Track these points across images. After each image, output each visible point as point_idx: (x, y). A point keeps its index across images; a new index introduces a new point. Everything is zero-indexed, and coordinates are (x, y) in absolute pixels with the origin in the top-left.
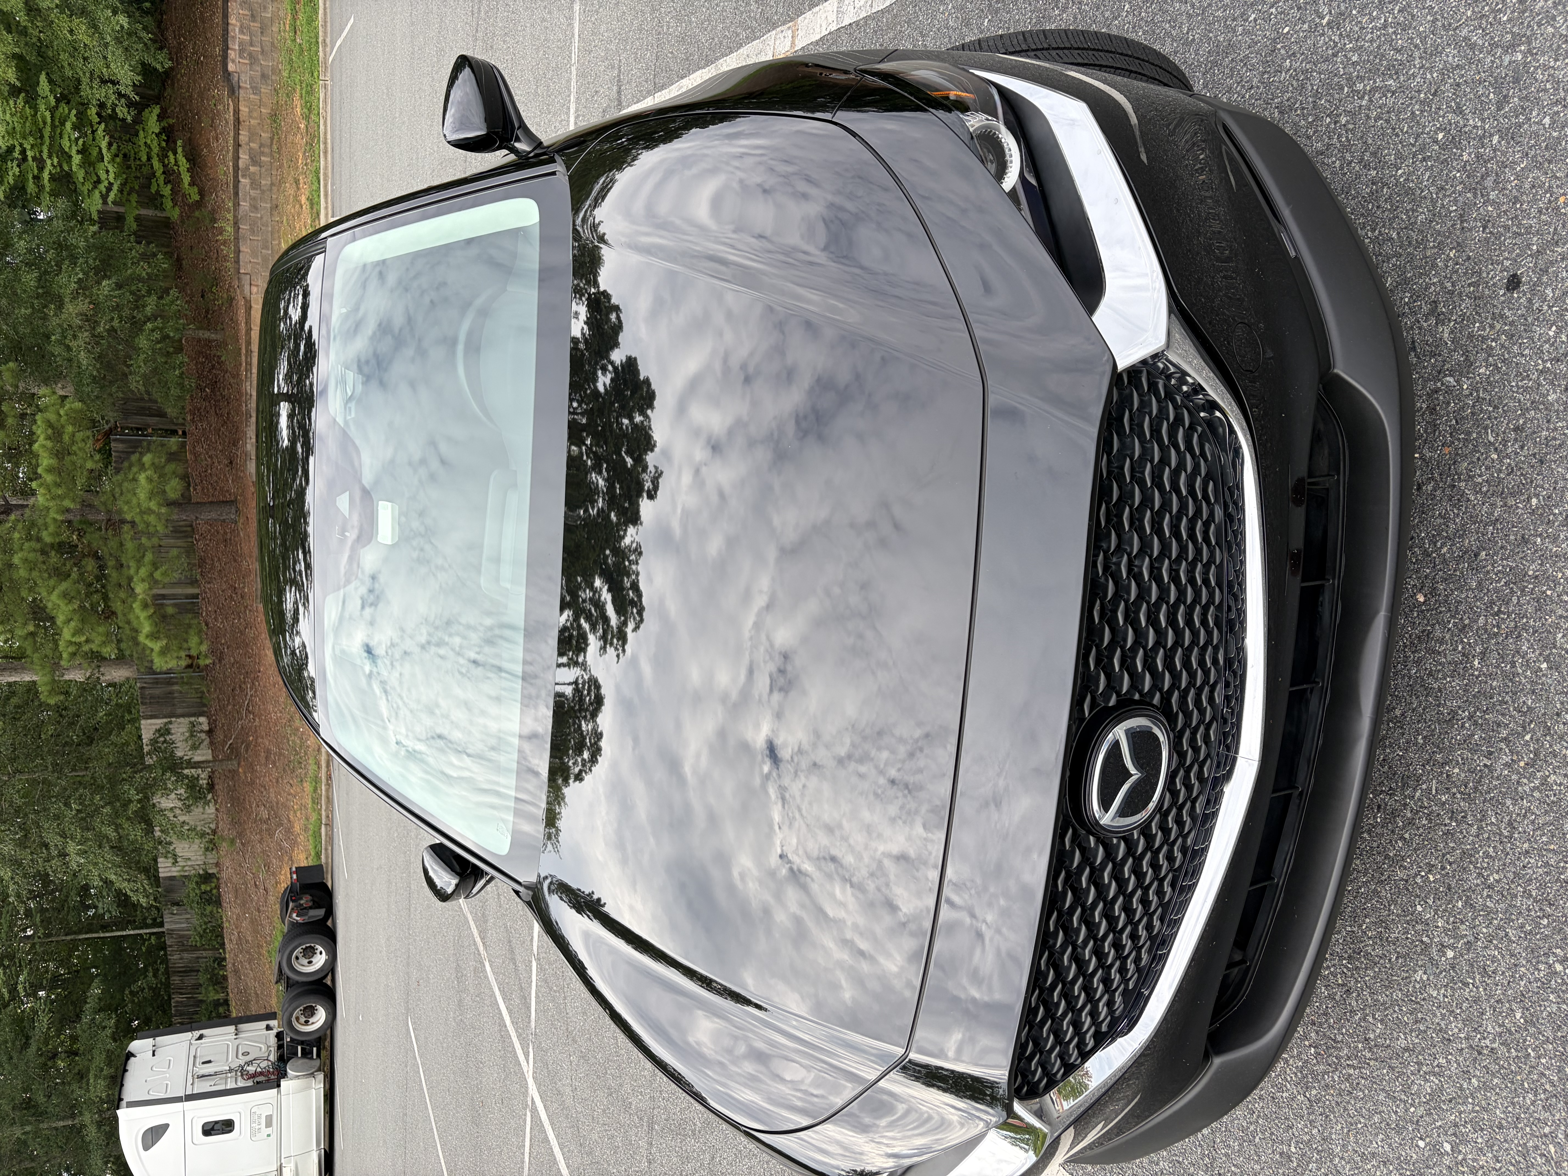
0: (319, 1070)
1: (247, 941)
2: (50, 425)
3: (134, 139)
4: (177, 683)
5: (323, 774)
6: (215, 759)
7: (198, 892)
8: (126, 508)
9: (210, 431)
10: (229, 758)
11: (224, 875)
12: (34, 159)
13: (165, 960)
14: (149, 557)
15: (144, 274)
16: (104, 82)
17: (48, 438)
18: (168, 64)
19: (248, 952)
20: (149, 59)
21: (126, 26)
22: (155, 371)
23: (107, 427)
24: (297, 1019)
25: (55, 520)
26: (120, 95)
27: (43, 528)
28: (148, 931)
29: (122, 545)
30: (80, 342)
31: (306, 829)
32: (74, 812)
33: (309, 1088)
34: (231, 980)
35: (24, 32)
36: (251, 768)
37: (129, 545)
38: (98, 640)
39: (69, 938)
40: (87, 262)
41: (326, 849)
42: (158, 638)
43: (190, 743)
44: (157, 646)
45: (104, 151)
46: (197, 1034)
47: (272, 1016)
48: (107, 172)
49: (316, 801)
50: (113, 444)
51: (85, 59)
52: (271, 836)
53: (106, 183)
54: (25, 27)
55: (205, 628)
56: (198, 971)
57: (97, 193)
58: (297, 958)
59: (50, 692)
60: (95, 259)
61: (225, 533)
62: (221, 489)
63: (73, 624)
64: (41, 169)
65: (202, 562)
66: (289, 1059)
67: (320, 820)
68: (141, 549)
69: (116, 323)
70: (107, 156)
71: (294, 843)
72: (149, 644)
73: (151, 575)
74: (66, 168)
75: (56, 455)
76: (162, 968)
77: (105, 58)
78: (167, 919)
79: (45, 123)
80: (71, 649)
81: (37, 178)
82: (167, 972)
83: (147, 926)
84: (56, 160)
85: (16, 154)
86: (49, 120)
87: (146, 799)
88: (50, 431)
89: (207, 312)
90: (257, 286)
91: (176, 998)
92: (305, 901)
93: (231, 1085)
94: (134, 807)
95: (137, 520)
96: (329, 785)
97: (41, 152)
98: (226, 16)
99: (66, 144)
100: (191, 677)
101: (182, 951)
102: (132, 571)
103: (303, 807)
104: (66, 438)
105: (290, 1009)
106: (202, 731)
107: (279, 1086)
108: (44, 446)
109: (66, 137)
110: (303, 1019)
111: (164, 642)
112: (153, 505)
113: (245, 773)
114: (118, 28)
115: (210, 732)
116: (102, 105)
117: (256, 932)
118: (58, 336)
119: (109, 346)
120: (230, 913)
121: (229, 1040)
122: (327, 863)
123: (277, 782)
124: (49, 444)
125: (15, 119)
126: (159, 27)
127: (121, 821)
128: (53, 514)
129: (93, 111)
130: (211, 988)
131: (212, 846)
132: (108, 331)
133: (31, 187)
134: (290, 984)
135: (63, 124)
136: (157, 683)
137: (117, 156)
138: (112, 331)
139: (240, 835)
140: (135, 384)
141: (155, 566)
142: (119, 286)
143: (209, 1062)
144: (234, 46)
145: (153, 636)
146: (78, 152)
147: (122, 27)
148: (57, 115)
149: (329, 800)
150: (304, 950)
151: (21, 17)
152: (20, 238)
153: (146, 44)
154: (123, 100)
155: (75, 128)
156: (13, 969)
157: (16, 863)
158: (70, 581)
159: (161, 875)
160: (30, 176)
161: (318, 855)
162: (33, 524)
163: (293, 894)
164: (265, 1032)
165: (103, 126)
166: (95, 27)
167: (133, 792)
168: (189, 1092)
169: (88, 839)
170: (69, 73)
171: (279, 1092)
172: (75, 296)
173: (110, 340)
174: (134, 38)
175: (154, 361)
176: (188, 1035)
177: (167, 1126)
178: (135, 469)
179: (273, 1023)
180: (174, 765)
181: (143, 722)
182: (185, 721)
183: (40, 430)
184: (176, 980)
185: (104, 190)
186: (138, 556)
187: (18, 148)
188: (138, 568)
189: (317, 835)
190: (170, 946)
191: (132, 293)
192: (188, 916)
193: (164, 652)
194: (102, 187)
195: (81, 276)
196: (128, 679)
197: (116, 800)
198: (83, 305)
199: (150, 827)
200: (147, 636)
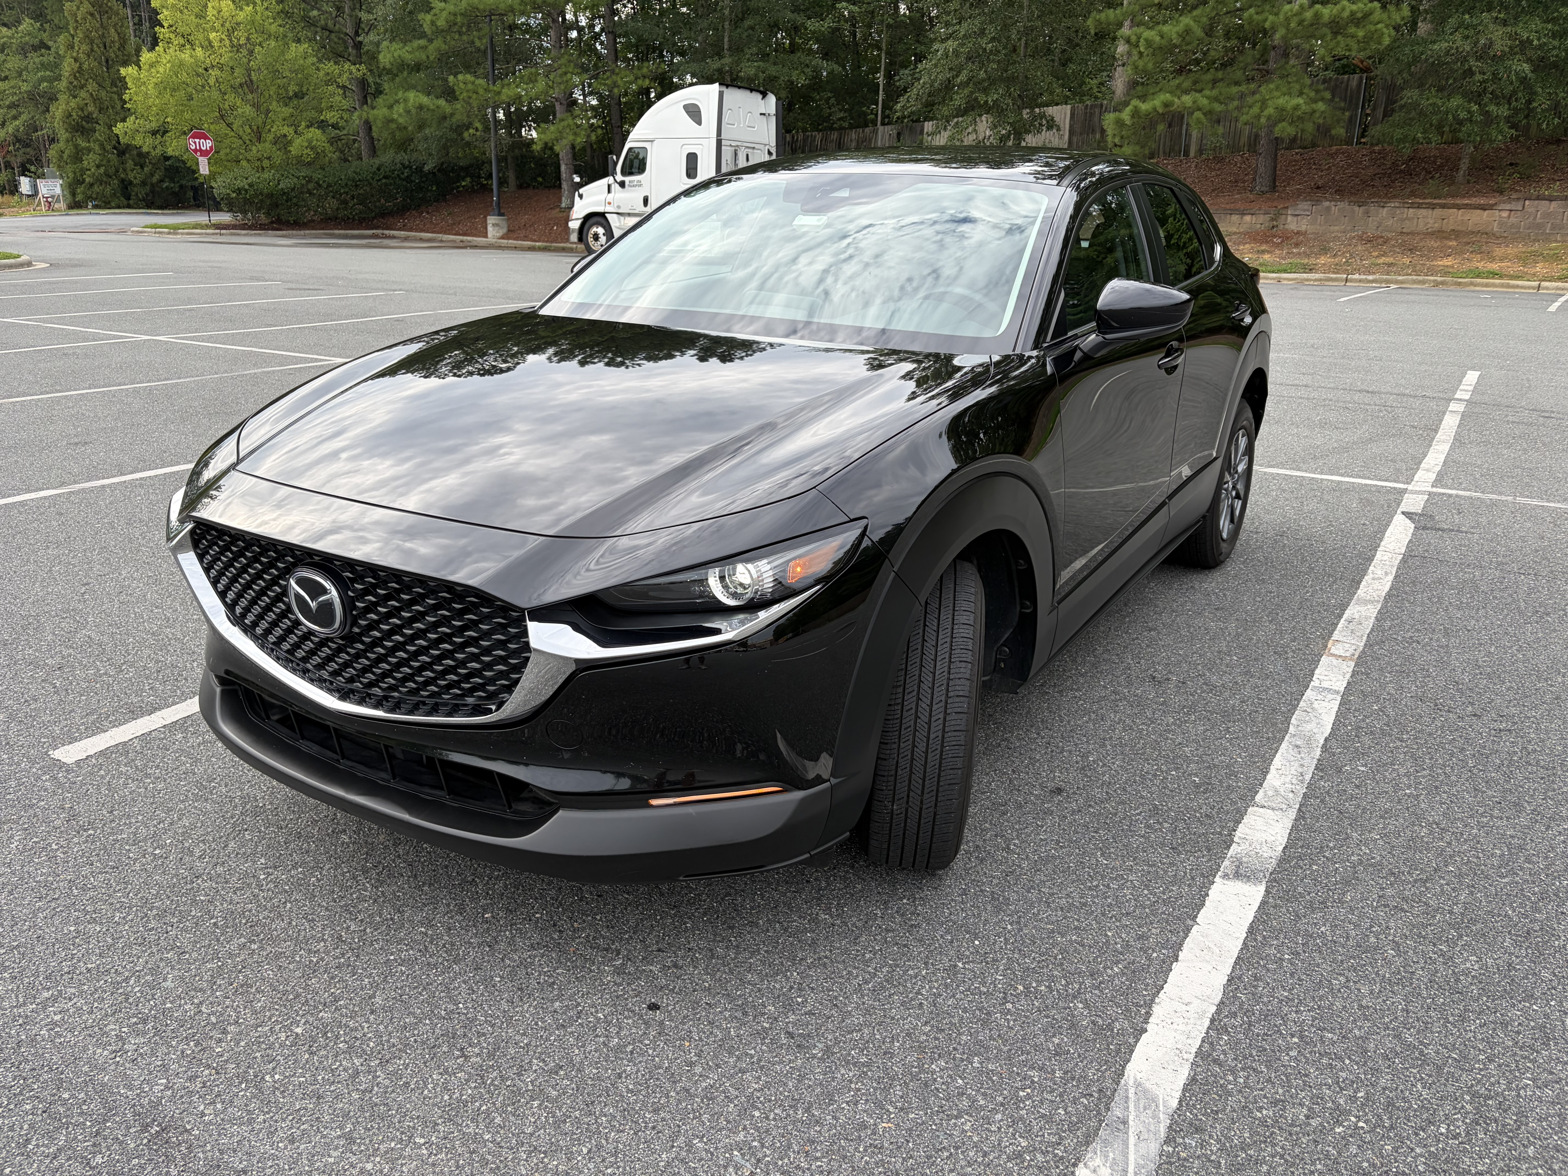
2: (1367, 15)
4: (1102, 136)
8: (1272, 86)
9: (1357, 168)
13: (851, 127)
14: (1218, 107)
15: (1535, 104)
22: (1421, 113)
25: (1266, 20)
27: (1260, 9)
28: (879, 112)
29: (1236, 83)
30: (1459, 43)
32: (984, 46)
37: (1234, 90)
38: (1141, 62)
40: (1554, 48)
42: (1133, 117)
44: (1126, 115)
46: (773, 151)
50: (1357, 76)
59: (1098, 20)
60: (1557, 56)
61: (1244, 182)
62: (1293, 178)
63: (1158, 39)
65: (1220, 160)
68: (1227, 101)
69: (1478, 77)
72: (1129, 109)
73: (1199, 109)
75: (1333, 21)
76: (846, 125)
78: (888, 128)
80: (1134, 39)
82: (842, 128)
83: (883, 111)
87: (987, 109)
88: (1359, 15)
89: (1492, 168)
90: (1509, 217)
91: (819, 136)
94: (982, 99)
95: (1257, 97)
101: (858, 141)
102: (1207, 92)
104: (1352, 30)
108: (1344, 9)
111: (1128, 122)
112: (1270, 111)
118: (1468, 21)
119: (1454, 70)
124: (1346, 14)
127: (971, 86)
128: (1271, 18)
132: (1470, 69)
138: (1470, 72)
140: (1410, 95)
141: (1208, 113)
142: (1523, 80)
145: (1136, 113)
158: (1202, 35)
159: (921, 123)
167: (996, 97)
168: (723, 142)
169: (958, 58)
172: (1513, 37)
173: (1461, 71)
175: (1434, 113)
176: (773, 143)
177: (699, 123)
178: (1312, 94)
180: (1018, 133)
181: (1069, 107)
182: (1065, 144)
183: (1362, 6)
184: (835, 136)
186: (1222, 98)
188: (1208, 98)
190: (864, 132)
191: (1514, 92)
193: (1120, 123)
195: (1535, 42)
196: (1114, 93)
197: (992, 82)
198: (1500, 45)
199: (962, 112)
200: (1136, 107)
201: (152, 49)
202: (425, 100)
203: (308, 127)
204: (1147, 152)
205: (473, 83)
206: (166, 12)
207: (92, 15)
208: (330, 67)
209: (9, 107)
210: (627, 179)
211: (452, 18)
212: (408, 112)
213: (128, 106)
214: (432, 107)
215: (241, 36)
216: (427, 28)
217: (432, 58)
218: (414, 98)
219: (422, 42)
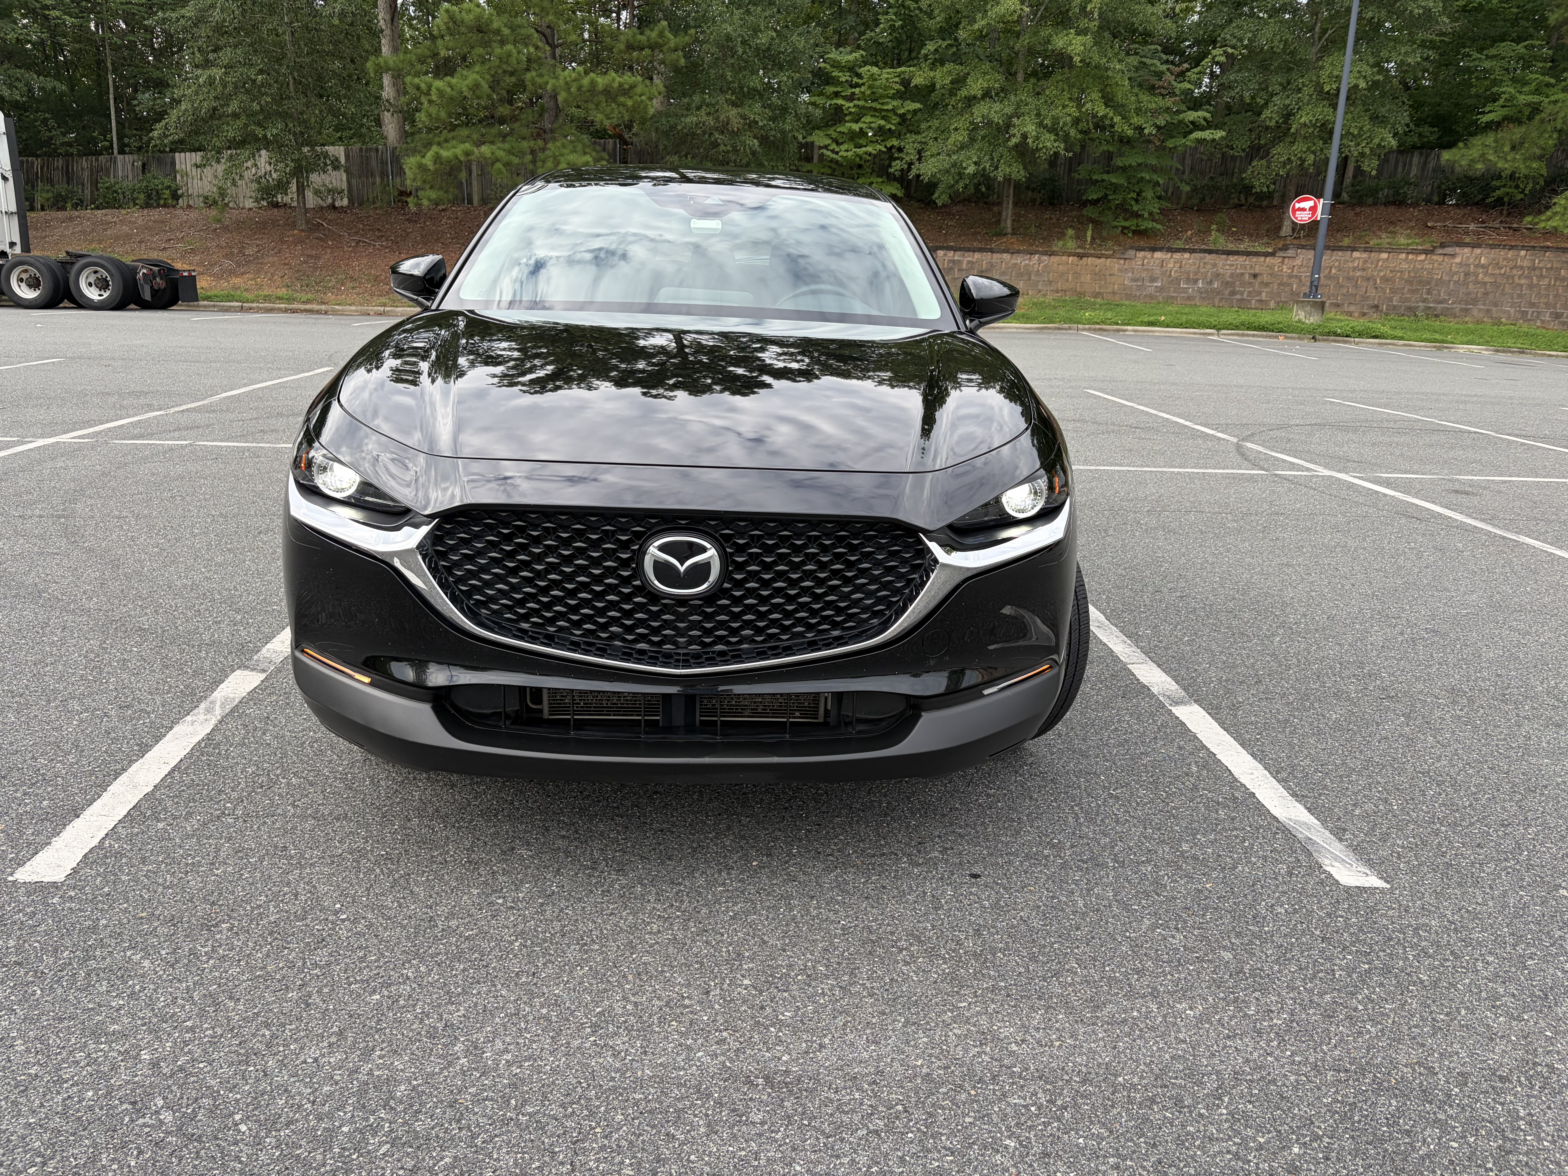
1: (106, 230)
2: (633, 87)
3: (874, 175)
4: (382, 180)
5: (295, 306)
6: (307, 210)
7: (160, 187)
8: (558, 144)
10: (308, 222)
11: (179, 212)
12: (853, 94)
13: (81, 155)
14: (516, 160)
16: (919, 152)
17: (621, 85)
18: (939, 203)
19: (93, 230)
20: (941, 187)
21: (967, 171)
23: (626, 136)
24: (26, 271)
25: (547, 83)
26: (910, 164)
28: (115, 139)
29: (524, 139)
30: (705, 118)
31: (235, 288)
32: (253, 77)
34: (60, 214)
35: (952, 93)
36: (299, 241)
37: (525, 144)
38: (433, 110)
39: (109, 65)
40: (771, 129)
41: (214, 306)
42: (435, 163)
43: (322, 189)
44: (427, 161)
45: (864, 149)
46: (9, 175)
47: (26, 248)
48: (847, 151)
49: (267, 299)
50: (611, 141)
51: (936, 139)
52: (226, 256)
53: (837, 149)
54: (956, 95)
55: (440, 208)
56: (68, 183)
57: (829, 141)
58: (96, 272)
59: (378, 65)
60: (774, 136)
63: (449, 90)
64: (845, 98)
67: (247, 301)
68: (521, 154)
69: (722, 148)
70: (860, 151)
71: (218, 277)
72: (430, 154)
73: (498, 160)
74: (847, 118)
76: (73, 151)
77: (939, 154)
78: (128, 158)
79: (882, 104)
80: (423, 86)
81: (837, 94)
82: (68, 155)
83: (120, 138)
84: (853, 110)
85: (855, 80)
86: (885, 107)
87: (267, 144)
88: (627, 86)
92: (159, 282)
94: (259, 132)
96: (286, 311)
97: (859, 99)
98: (980, 250)
99: (868, 119)
100: (390, 194)
101: (91, 170)
102: (500, 145)
103: (260, 287)
104: (622, 99)
105: (38, 264)
106: (334, 200)
108: (614, 80)
109: (873, 120)
110: (24, 276)
111: (431, 168)
113: (293, 235)
114: (964, 165)
115: (333, 207)
116: (900, 150)
117: (117, 238)
118: (708, 100)
119: (702, 142)
120: (138, 216)
122: (198, 306)
123: (285, 264)
124: (616, 85)
125: (884, 81)
126: (965, 200)
127: (244, 119)
128: (552, 82)
129: (895, 142)
130: (50, 195)
131: (209, 202)
132: (716, 141)
133: (830, 89)
134: (66, 265)
135: (883, 118)
136: (382, 163)
137: (861, 158)
138: (715, 145)
139: (225, 229)
141: (507, 164)
142: (754, 153)
144: (957, 256)
145: (437, 159)
146: (861, 129)
147: (965, 168)
148: (890, 114)
149: (270, 310)
150: (105, 280)
151: (963, 93)
152: (788, 77)
153: (953, 186)
154: (906, 166)
155: (881, 128)
156: (77, 11)
157: (198, 21)
158: (489, 91)
159: (177, 155)
160: (839, 89)
161: (208, 298)
162: (541, 65)
163: (167, 271)
164: (8, 241)
165: (884, 149)
166: (962, 148)
167: (275, 131)
169: (225, 87)
170: (924, 126)
172: (743, 117)
173: (708, 143)
174: (957, 178)
178: (594, 154)
179: (18, 250)
180: (301, 171)
181: (342, 148)
182: (345, 186)
183: (628, 78)
184: (60, 162)
185: (831, 148)
187: (861, 82)
189: (230, 298)
190: (97, 160)
192: (130, 178)
193: (421, 167)
194: (834, 146)
195: (760, 124)
196: (386, 138)
197: (266, 116)
198: (736, 123)
199: (234, 144)
200: (437, 153)
204: (451, 197)
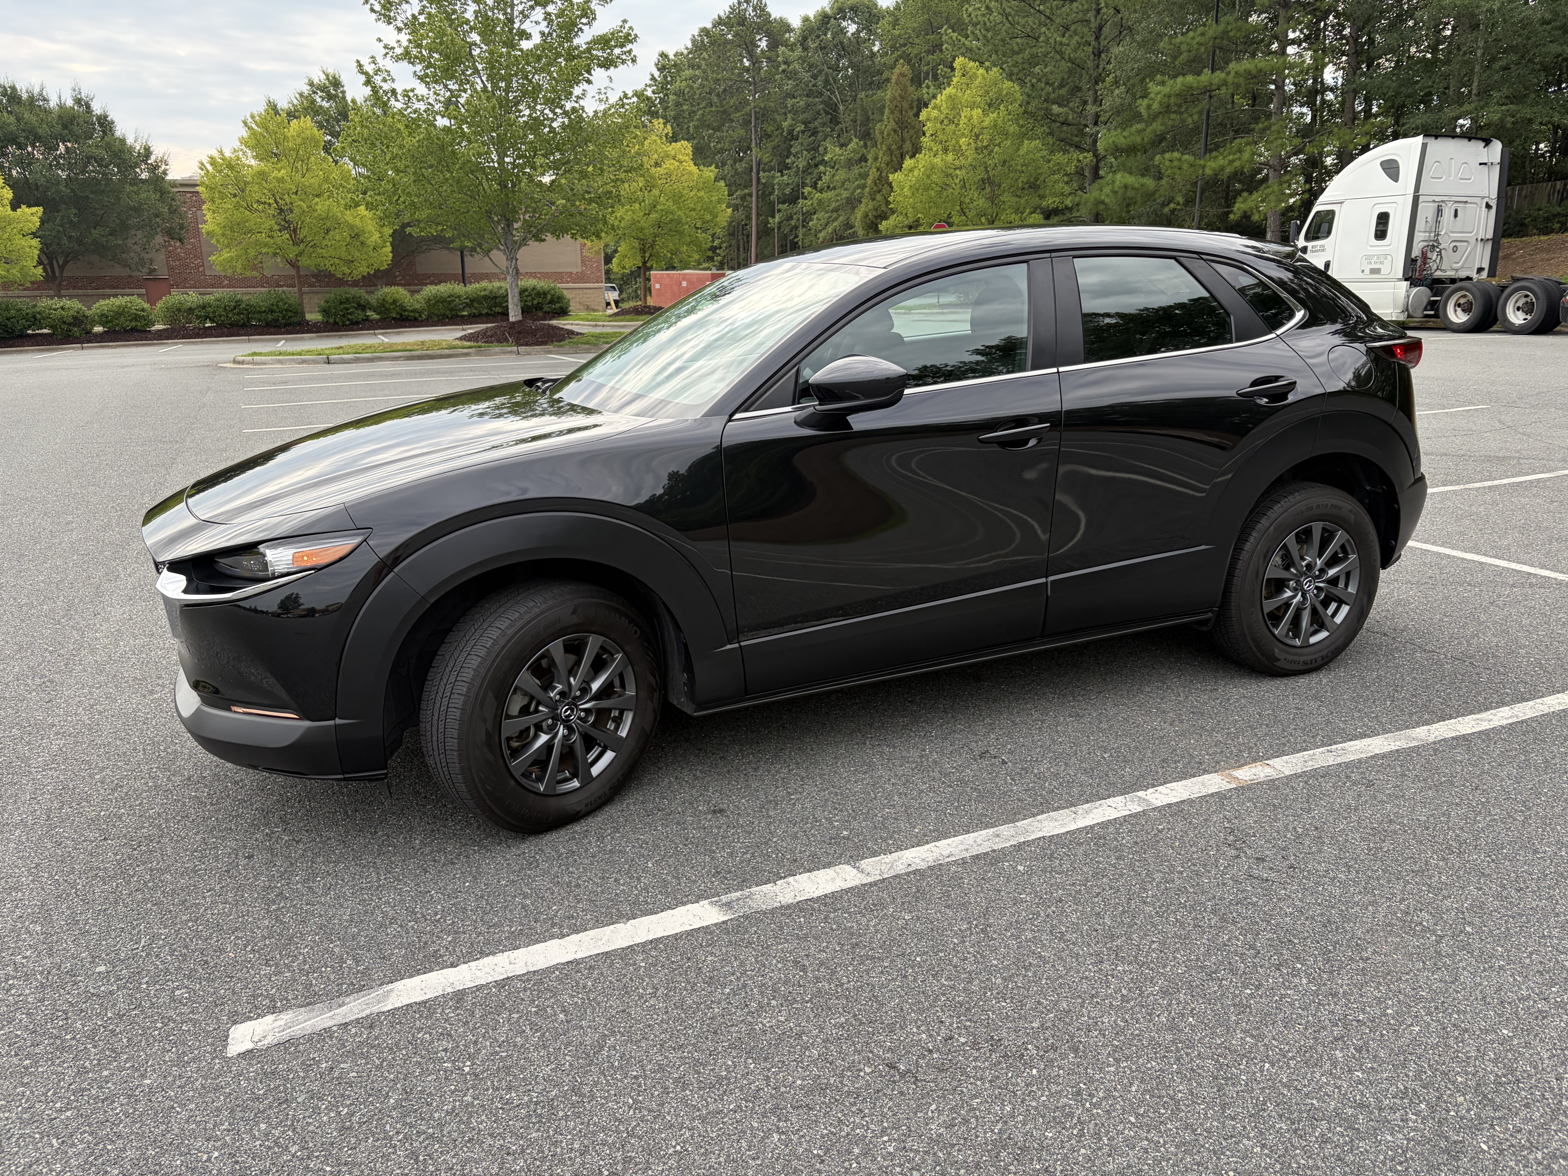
0: (1409, 316)
24: (1464, 296)
33: (1395, 308)
46: (1494, 204)
58: (1527, 296)
66: (1431, 289)
93: (1419, 236)
107: (1406, 280)
121: (1477, 233)
134: (1503, 289)
143: (1456, 215)
150: (1532, 304)
164: (1476, 267)
168: (1421, 199)
171: (1399, 280)
176: (1494, 195)
177: (1396, 180)
201: (913, 156)
202: (1131, 180)
203: (1032, 213)
205: (1179, 160)
206: (929, 124)
207: (895, 131)
208: (1058, 157)
209: (832, 211)
210: (1310, 245)
211: (1166, 99)
212: (1115, 192)
213: (892, 206)
214: (1137, 186)
215: (985, 138)
216: (1143, 111)
217: (1146, 140)
218: (1121, 178)
219: (1140, 126)
